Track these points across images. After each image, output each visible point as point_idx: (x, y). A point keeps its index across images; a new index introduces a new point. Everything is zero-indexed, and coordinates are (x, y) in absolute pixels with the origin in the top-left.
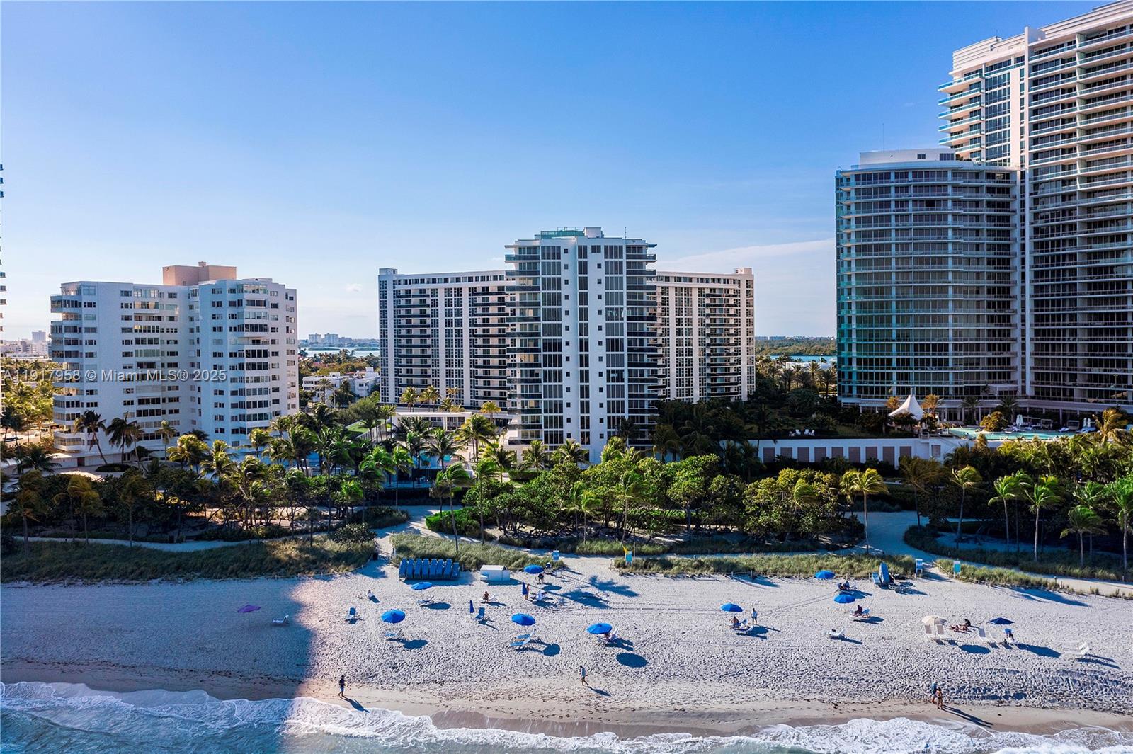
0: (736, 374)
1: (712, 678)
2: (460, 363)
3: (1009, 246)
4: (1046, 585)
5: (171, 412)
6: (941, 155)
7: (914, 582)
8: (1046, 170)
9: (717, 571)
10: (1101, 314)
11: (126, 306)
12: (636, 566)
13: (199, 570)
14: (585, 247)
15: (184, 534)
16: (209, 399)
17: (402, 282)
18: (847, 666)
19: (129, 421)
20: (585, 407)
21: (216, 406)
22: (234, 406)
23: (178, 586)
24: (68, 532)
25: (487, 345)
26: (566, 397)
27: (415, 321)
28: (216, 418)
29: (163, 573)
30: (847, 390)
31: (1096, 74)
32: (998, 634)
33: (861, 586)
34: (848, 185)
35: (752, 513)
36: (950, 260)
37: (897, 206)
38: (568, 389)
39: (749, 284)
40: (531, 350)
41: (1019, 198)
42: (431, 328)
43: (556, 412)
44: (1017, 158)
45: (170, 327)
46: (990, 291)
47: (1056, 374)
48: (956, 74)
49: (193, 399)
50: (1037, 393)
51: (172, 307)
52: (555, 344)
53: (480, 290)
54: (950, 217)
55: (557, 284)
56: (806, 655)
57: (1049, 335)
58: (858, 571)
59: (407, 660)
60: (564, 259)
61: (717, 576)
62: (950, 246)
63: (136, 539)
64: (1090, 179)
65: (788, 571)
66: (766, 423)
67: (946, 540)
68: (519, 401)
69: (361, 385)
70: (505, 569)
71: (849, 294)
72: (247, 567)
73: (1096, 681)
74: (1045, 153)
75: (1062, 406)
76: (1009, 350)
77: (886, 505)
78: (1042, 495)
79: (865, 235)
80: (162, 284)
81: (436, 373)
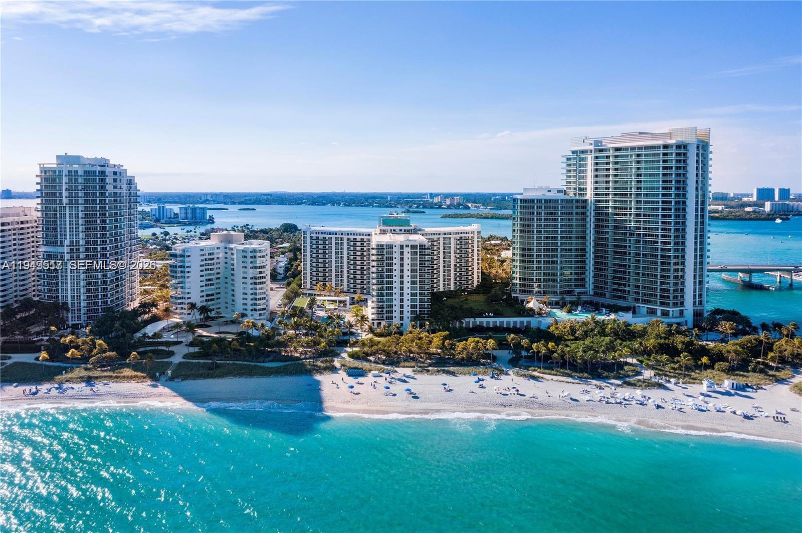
5: (217, 299)
6: (557, 192)
7: (501, 376)
8: (599, 201)
9: (443, 373)
10: (617, 264)
11: (202, 255)
12: (419, 371)
14: (403, 246)
16: (239, 295)
17: (314, 233)
19: (204, 304)
20: (402, 306)
26: (395, 303)
27: (320, 251)
33: (484, 377)
34: (517, 203)
36: (559, 238)
37: (537, 214)
39: (479, 233)
41: (589, 211)
42: (328, 255)
43: (390, 308)
44: (589, 195)
45: (217, 262)
46: (577, 250)
47: (601, 287)
50: (594, 294)
51: (219, 253)
53: (352, 240)
54: (559, 220)
55: (391, 259)
56: (461, 397)
57: (599, 270)
58: (485, 373)
60: (395, 249)
62: (559, 232)
69: (280, 267)
70: (378, 372)
74: (599, 194)
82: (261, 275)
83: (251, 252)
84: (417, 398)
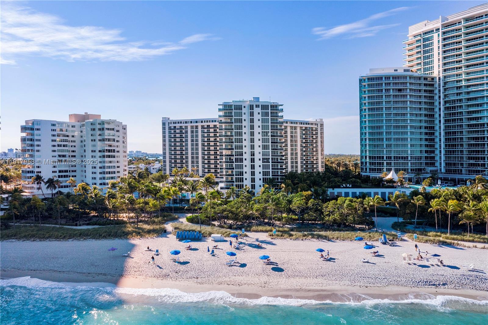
0: (316, 164)
1: (313, 277)
2: (197, 158)
3: (434, 109)
4: (454, 244)
5: (73, 176)
6: (404, 70)
7: (397, 242)
8: (450, 76)
9: (313, 237)
10: (474, 138)
11: (54, 130)
12: (278, 235)
13: (90, 235)
14: (253, 105)
15: (81, 223)
16: (89, 170)
17: (172, 123)
18: (371, 273)
19: (55, 179)
20: (253, 174)
21: (93, 173)
22: (100, 173)
23: (81, 242)
24: (31, 222)
25: (209, 150)
26: (245, 169)
27: (178, 140)
28: (93, 178)
29: (74, 237)
30: (364, 170)
31: (470, 36)
32: (435, 261)
33: (375, 243)
34: (364, 82)
35: (327, 215)
36: (409, 115)
37: (385, 91)
38: (246, 166)
39: (322, 125)
40: (230, 149)
41: (438, 88)
42: (185, 143)
43: (240, 176)
44: (437, 71)
45: (72, 140)
46: (426, 128)
47: (454, 163)
48: (410, 36)
49: (82, 171)
50: (446, 171)
51: (73, 131)
52: (240, 146)
53: (206, 127)
54: (408, 96)
55: (241, 121)
56: (353, 268)
57: (451, 147)
58: (373, 238)
59: (182, 270)
60: (244, 110)
61: (312, 239)
62: (408, 109)
63: (61, 224)
64: (468, 80)
65: (343, 238)
66: (331, 181)
67: (410, 227)
68: (224, 171)
69: (153, 169)
70: (221, 236)
71: (365, 128)
72: (110, 235)
73: (477, 279)
74: (449, 69)
75: (457, 177)
76: (434, 153)
77: (383, 214)
78: (451, 207)
79: (372, 103)
80: (69, 121)
81: (187, 162)
82: (110, 148)
83: (99, 124)
84: (281, 270)
